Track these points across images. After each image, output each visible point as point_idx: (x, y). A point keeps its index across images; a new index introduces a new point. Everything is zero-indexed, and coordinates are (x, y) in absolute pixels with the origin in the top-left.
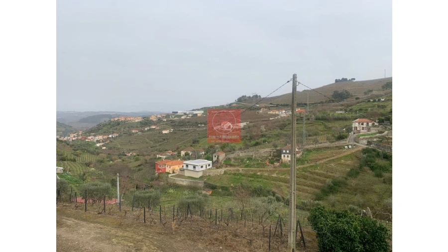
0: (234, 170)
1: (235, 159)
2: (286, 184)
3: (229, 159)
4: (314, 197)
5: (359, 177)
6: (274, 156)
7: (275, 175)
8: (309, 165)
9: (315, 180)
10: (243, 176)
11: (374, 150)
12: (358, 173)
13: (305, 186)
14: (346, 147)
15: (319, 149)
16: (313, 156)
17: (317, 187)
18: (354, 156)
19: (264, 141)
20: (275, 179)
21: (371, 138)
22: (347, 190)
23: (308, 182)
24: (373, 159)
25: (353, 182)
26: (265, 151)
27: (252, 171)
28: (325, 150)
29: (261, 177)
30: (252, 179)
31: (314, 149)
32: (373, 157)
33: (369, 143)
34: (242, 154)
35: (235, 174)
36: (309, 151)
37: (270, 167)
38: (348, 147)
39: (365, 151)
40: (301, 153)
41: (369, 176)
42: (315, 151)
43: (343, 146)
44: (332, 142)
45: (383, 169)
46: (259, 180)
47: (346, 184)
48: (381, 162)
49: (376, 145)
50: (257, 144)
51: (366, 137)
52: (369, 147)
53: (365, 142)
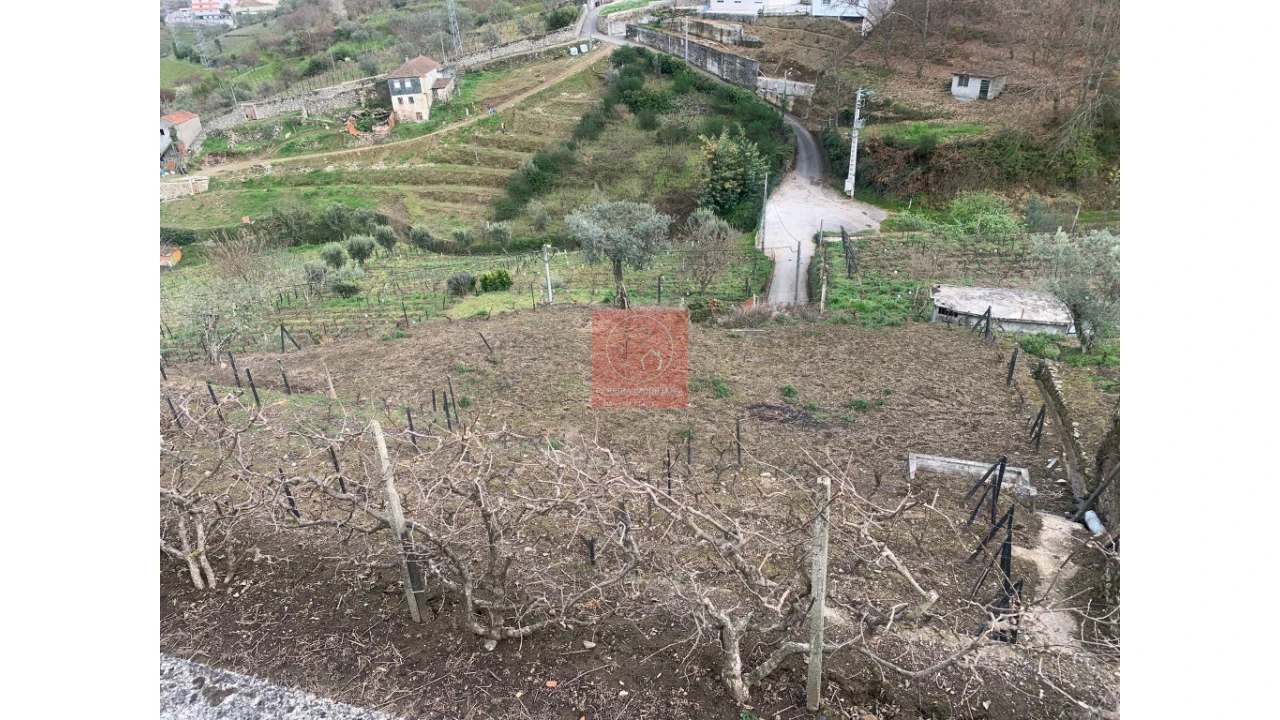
0: (244, 171)
1: (241, 131)
2: (415, 188)
3: (220, 134)
4: (493, 211)
5: (603, 136)
6: (372, 105)
7: (380, 166)
8: (474, 120)
9: (494, 161)
10: (280, 184)
11: (640, 52)
12: (600, 126)
13: (468, 183)
14: (574, 51)
15: (501, 65)
16: (484, 89)
17: (500, 183)
18: (594, 74)
19: (340, 56)
20: (381, 179)
21: (635, 15)
22: (573, 178)
23: (477, 171)
24: (636, 79)
25: (587, 153)
26: (339, 92)
27: (307, 163)
28: (519, 67)
29: (338, 178)
30: (311, 189)
31: (488, 68)
32: (638, 73)
33: (631, 31)
34: (264, 113)
35: (251, 181)
36: (472, 73)
37: (364, 143)
38: (579, 51)
39: (621, 57)
40: (451, 86)
41: (626, 129)
42: (490, 74)
43: (565, 48)
44: (537, 38)
45: (660, 104)
46: (334, 188)
47: (570, 162)
48: (655, 85)
49: (648, 36)
50: (316, 69)
51: (624, 12)
52: (632, 45)
53: (621, 29)
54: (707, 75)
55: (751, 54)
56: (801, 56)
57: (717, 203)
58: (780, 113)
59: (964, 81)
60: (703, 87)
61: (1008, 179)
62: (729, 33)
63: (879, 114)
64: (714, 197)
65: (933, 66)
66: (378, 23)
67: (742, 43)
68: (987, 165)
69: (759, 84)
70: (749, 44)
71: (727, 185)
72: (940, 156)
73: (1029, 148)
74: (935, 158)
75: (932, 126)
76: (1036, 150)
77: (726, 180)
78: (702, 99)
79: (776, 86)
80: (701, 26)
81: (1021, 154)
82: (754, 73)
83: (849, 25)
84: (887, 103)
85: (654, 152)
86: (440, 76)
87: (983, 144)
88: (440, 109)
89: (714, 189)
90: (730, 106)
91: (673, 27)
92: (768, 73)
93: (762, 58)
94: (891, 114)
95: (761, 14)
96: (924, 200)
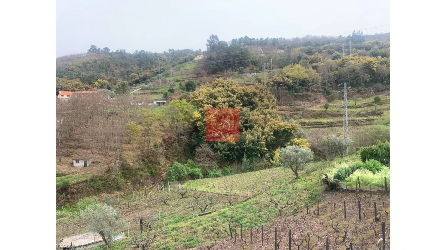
59: (77, 161)
61: (98, 191)
65: (66, 158)
68: (89, 188)
72: (71, 188)
73: (103, 180)
74: (69, 189)
75: (67, 178)
76: (105, 180)
81: (100, 182)
87: (86, 181)
96: (68, 205)
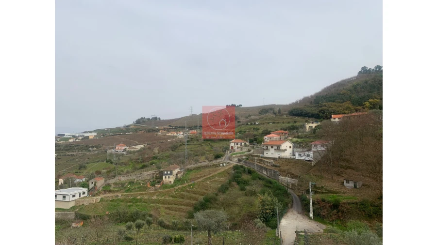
0: (112, 196)
1: (115, 184)
2: (164, 206)
3: (109, 185)
4: (188, 215)
5: (227, 192)
6: (157, 178)
7: (155, 198)
8: (187, 184)
9: (190, 198)
10: (122, 201)
11: (242, 167)
12: (227, 189)
13: (181, 205)
14: (221, 165)
15: (198, 168)
16: (192, 175)
17: (192, 205)
18: (227, 172)
19: (152, 164)
20: (154, 202)
21: (241, 156)
22: (216, 205)
23: (185, 201)
24: (240, 174)
25: (222, 197)
26: (148, 174)
27: (132, 195)
28: (204, 169)
29: (140, 200)
30: (131, 204)
31: (194, 169)
32: (240, 173)
33: (239, 160)
34: (124, 179)
35: (113, 200)
36: (189, 170)
37: (152, 190)
38: (223, 165)
39: (236, 168)
40: (182, 173)
41: (235, 190)
42: (195, 171)
43: (219, 164)
44: (211, 161)
45: (246, 183)
46: (138, 204)
47: (216, 200)
48: (246, 177)
49: (244, 162)
50: (144, 167)
51: (237, 155)
52: (239, 164)
53: (236, 159)
54: (262, 175)
55: (276, 169)
56: (293, 171)
57: (264, 217)
58: (287, 188)
59: (348, 182)
60: (261, 178)
61: (369, 217)
62: (270, 163)
63: (320, 191)
64: (263, 215)
65: (337, 176)
66: (166, 155)
67: (274, 166)
68: (360, 211)
69: (280, 179)
70: (276, 166)
71: (267, 211)
72: (342, 206)
74: (340, 207)
75: (339, 196)
76: (377, 207)
77: (267, 209)
78: (261, 182)
79: (285, 180)
80: (261, 160)
81: (371, 208)
82: (278, 175)
83: (308, 162)
84: (322, 187)
85: (244, 198)
86: (179, 170)
87: (357, 203)
88: (177, 180)
89: (263, 212)
90: (270, 185)
91: (253, 160)
92: (283, 175)
93: (280, 170)
94: (324, 191)
95: (279, 157)
96: (339, 222)
